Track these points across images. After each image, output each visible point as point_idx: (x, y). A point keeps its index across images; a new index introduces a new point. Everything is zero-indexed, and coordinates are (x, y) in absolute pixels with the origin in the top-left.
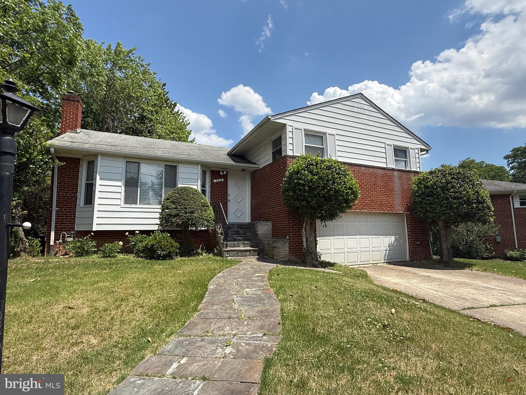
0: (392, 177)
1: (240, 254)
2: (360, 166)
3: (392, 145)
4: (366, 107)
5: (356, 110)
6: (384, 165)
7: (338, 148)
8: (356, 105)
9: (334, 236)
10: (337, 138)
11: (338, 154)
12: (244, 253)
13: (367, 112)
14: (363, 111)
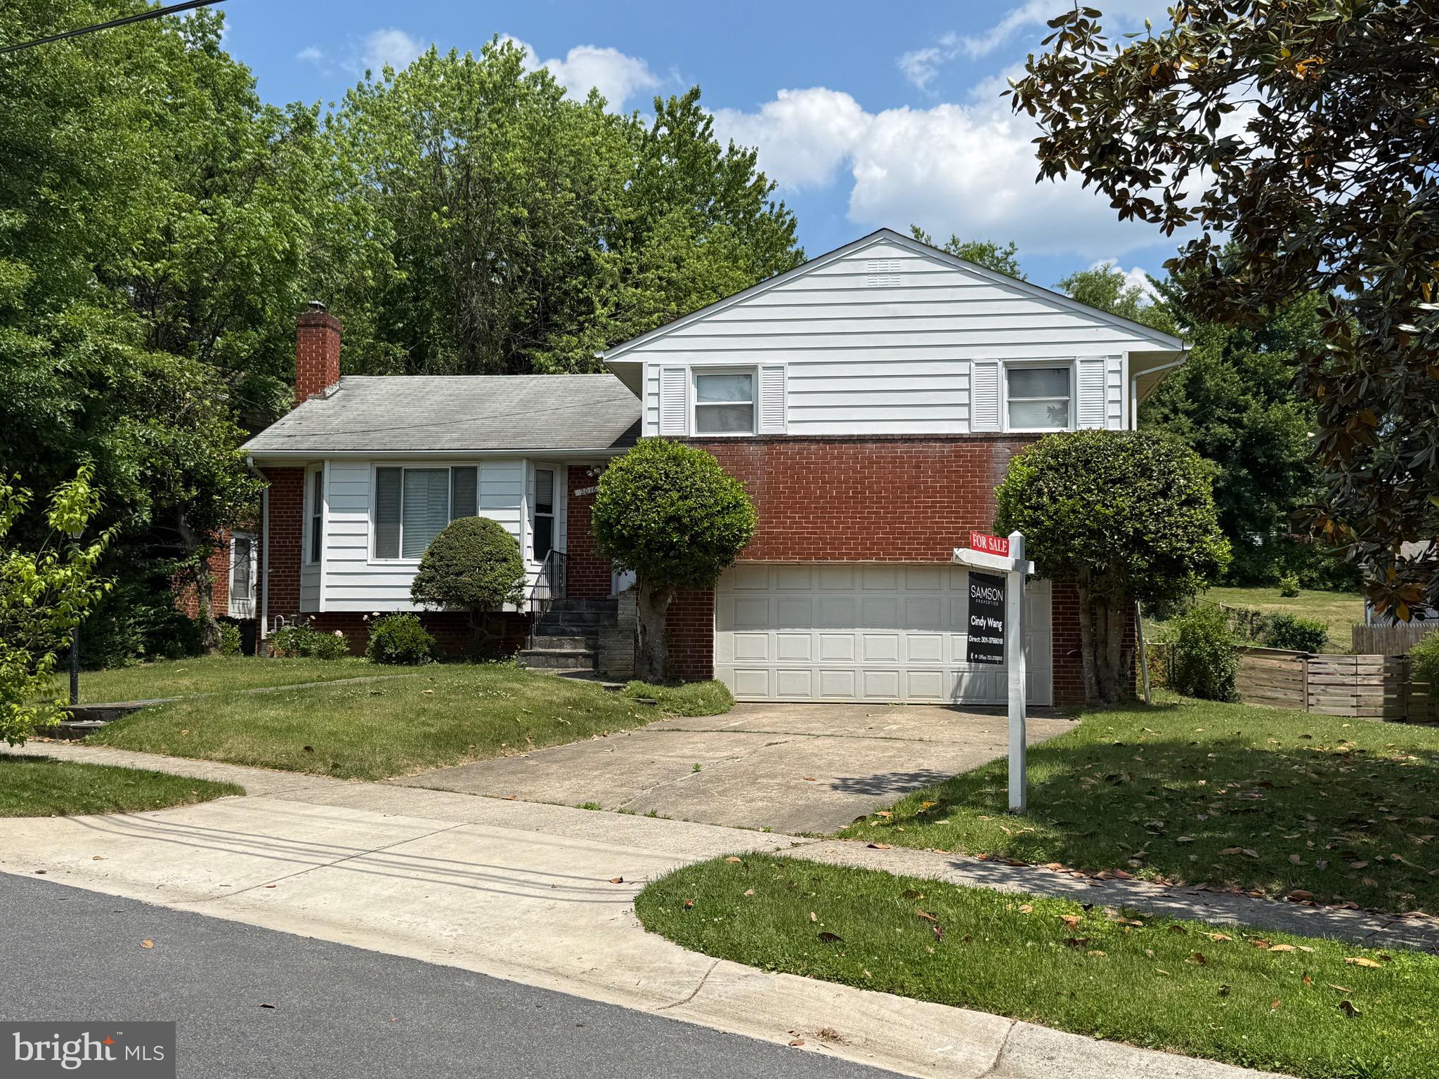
0: (986, 461)
1: (553, 661)
2: (862, 439)
3: (1000, 364)
4: (904, 266)
5: (864, 282)
6: (961, 429)
7: (791, 400)
8: (865, 267)
9: (778, 628)
10: (791, 372)
11: (791, 415)
12: (562, 660)
13: (905, 281)
14: (890, 281)
